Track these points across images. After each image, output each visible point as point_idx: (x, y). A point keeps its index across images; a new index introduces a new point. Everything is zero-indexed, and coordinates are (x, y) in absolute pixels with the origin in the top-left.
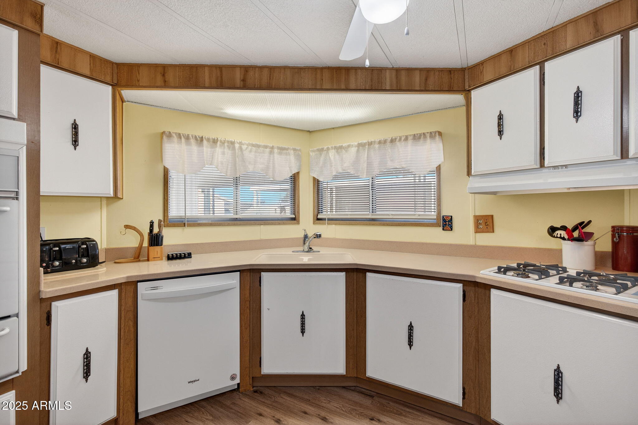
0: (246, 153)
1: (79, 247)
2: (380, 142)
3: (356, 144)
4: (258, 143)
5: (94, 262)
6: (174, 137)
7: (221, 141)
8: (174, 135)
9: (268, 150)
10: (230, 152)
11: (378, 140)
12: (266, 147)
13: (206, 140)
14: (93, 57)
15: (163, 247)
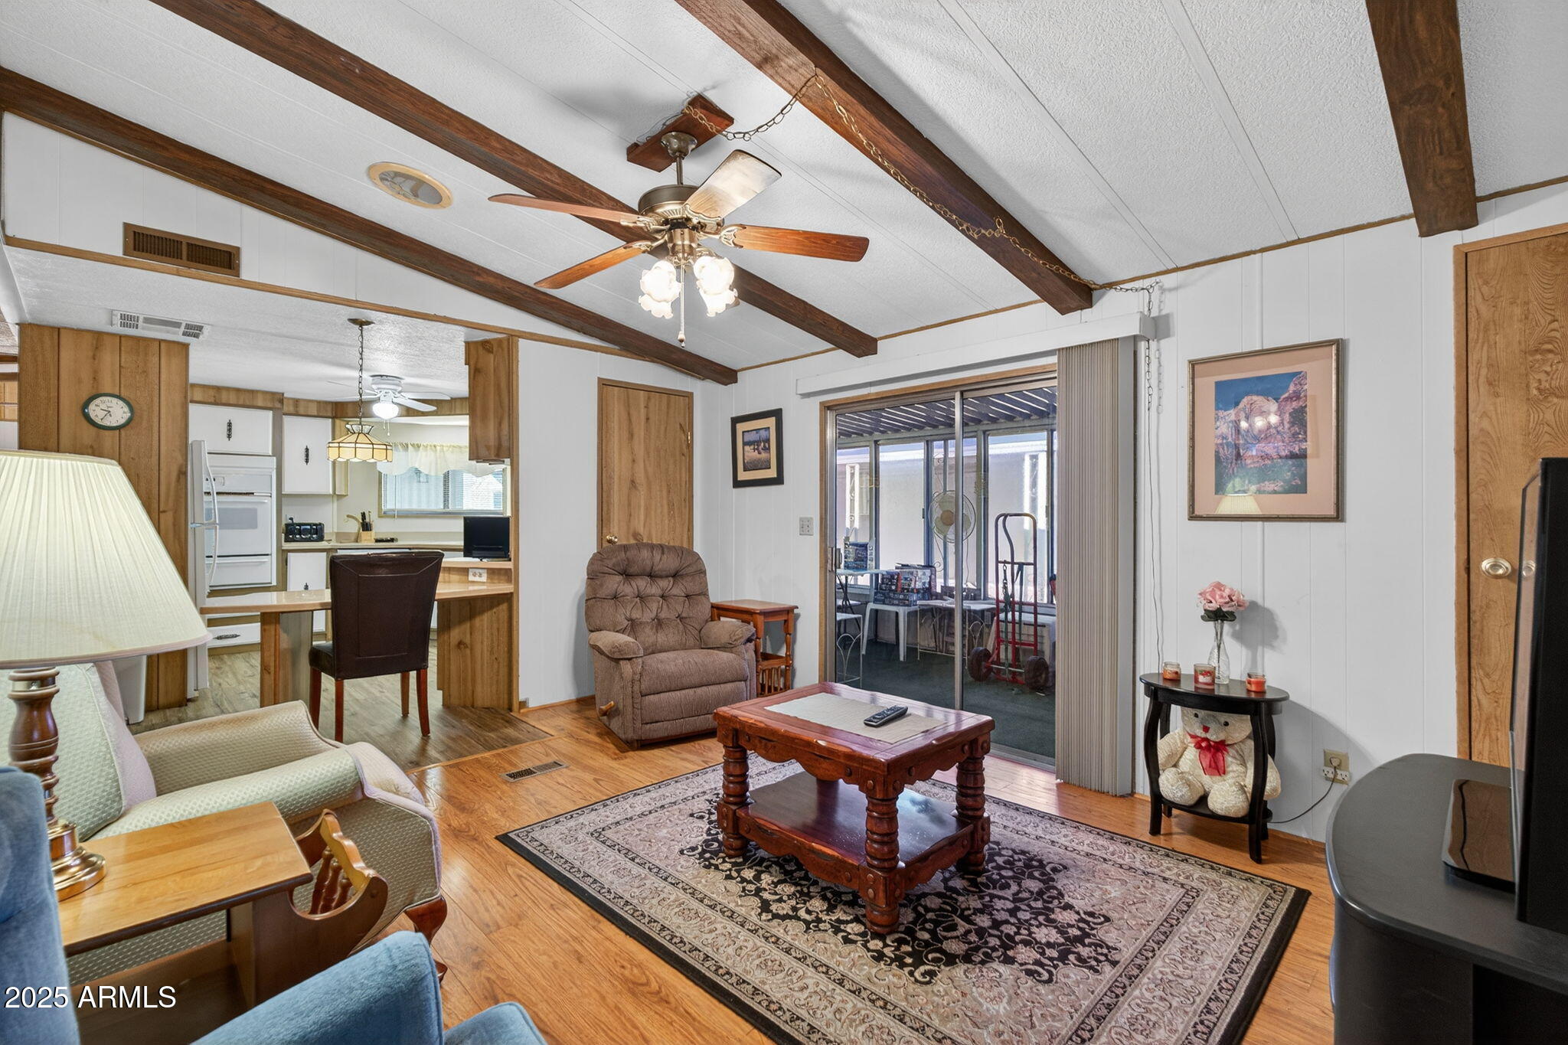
1: (312, 528)
5: (321, 539)
10: (432, 453)
14: (319, 402)
15: (373, 532)
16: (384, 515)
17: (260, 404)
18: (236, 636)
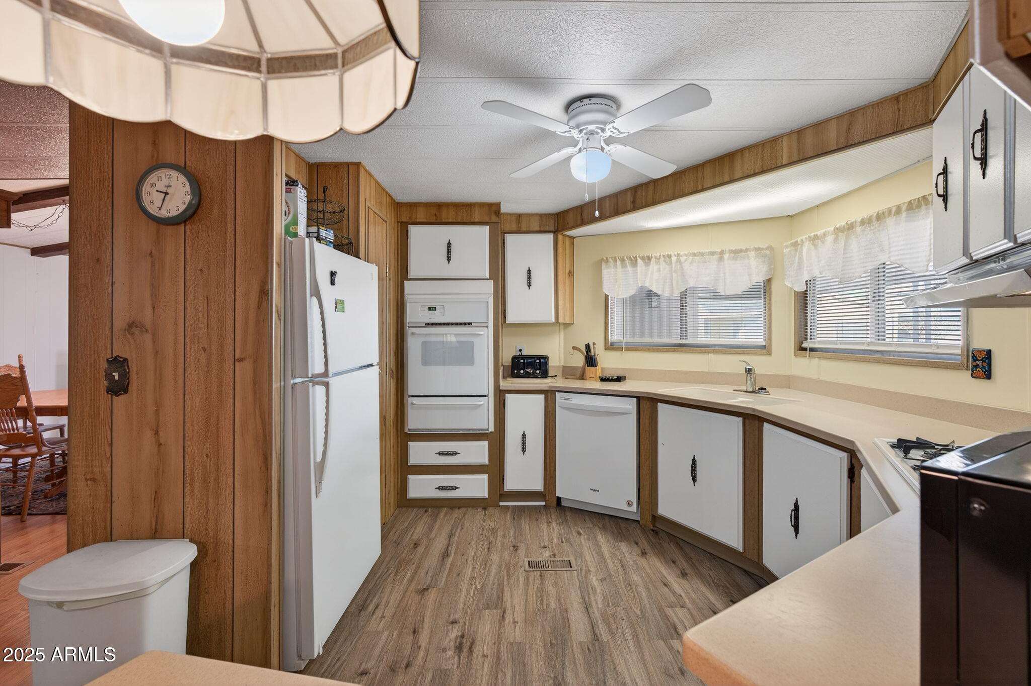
0: (686, 266)
1: (535, 361)
2: (863, 222)
3: (832, 229)
4: (701, 251)
5: (545, 375)
6: (610, 262)
7: (656, 257)
8: (611, 260)
9: (716, 257)
10: (667, 267)
11: (860, 219)
12: (712, 253)
13: (640, 259)
14: (541, 216)
15: (599, 368)
16: (611, 347)
17: (477, 219)
18: (456, 488)
